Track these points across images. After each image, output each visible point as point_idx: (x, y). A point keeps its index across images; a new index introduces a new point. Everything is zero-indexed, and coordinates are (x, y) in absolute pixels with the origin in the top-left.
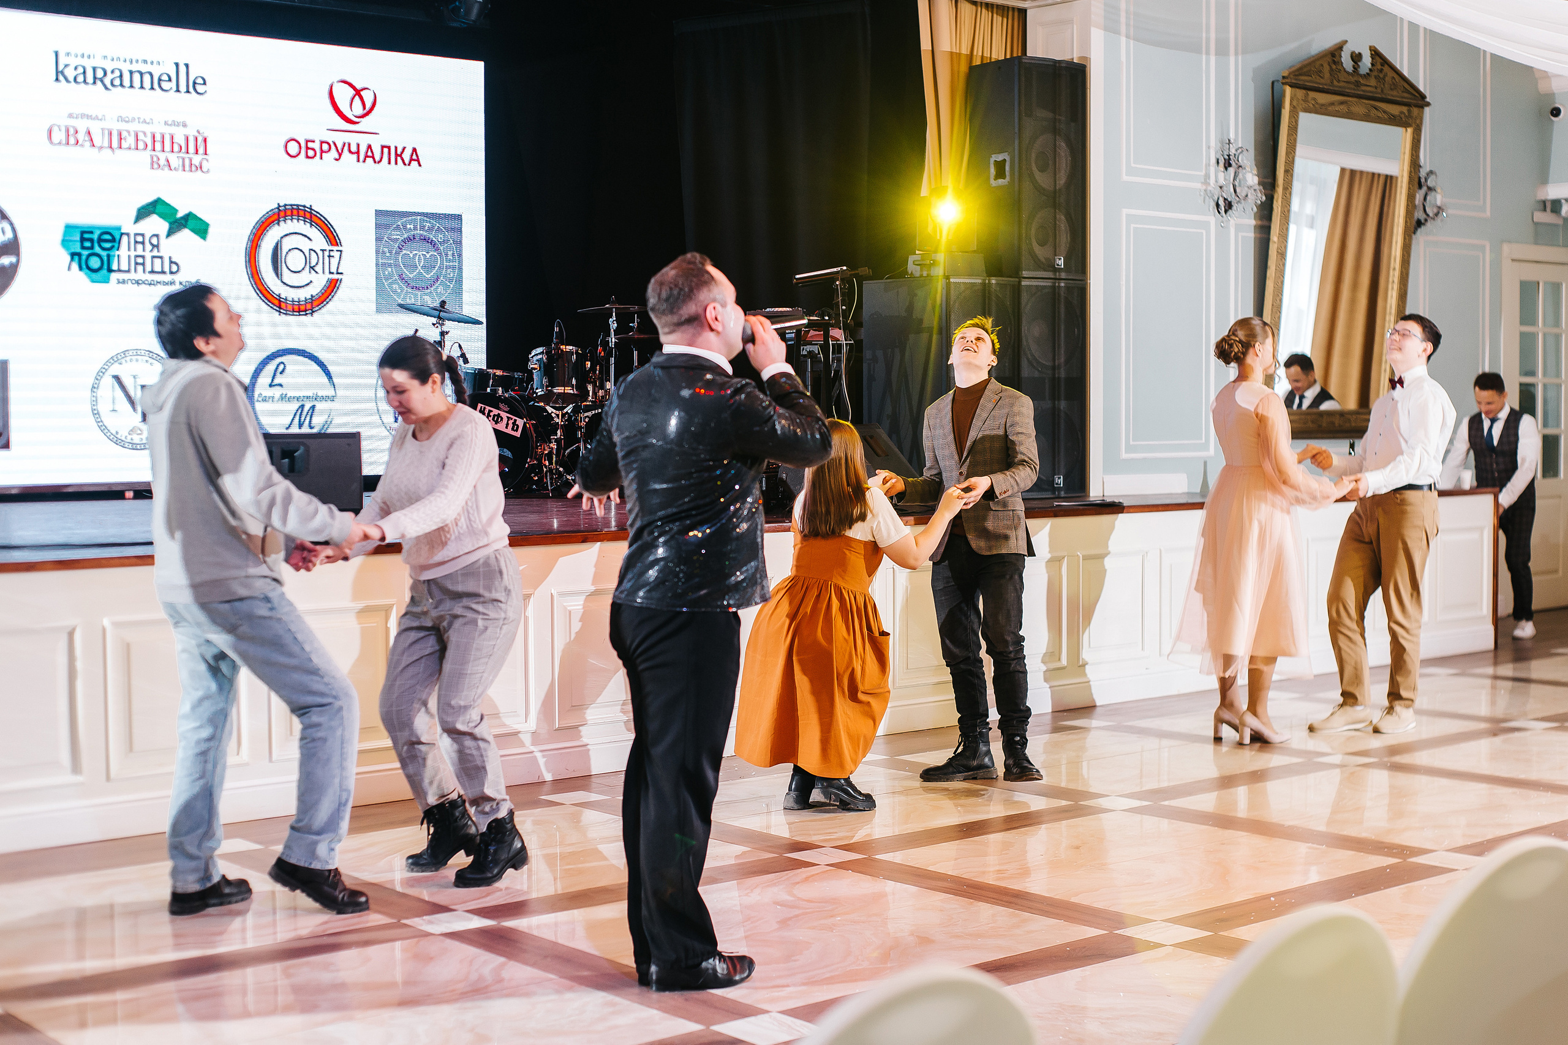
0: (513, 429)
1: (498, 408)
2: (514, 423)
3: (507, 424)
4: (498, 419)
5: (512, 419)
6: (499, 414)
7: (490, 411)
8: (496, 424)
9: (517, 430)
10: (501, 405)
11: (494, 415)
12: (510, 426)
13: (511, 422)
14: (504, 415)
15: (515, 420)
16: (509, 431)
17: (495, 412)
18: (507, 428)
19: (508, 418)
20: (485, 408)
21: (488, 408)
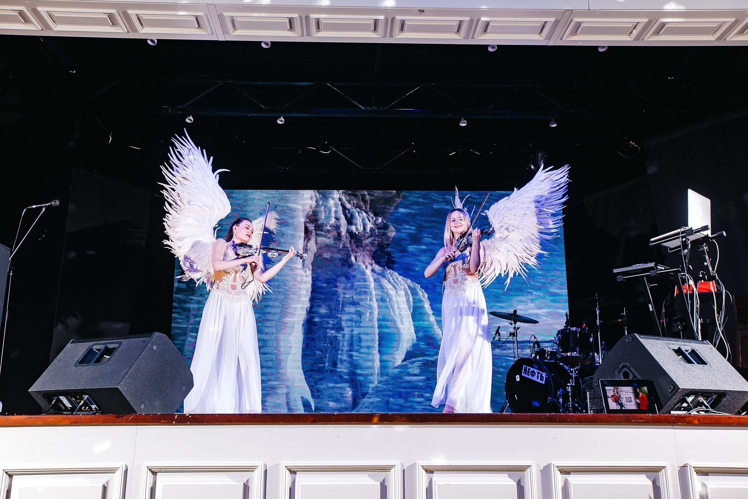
0: (541, 380)
1: (533, 367)
2: (541, 376)
3: (538, 377)
4: (533, 374)
5: (540, 373)
6: (533, 371)
7: (529, 369)
8: (532, 377)
9: (543, 380)
10: (534, 365)
11: (531, 372)
12: (539, 377)
13: (539, 375)
14: (536, 371)
15: (542, 374)
16: (539, 381)
17: (532, 369)
18: (538, 379)
19: (538, 373)
20: (526, 367)
21: (528, 367)
